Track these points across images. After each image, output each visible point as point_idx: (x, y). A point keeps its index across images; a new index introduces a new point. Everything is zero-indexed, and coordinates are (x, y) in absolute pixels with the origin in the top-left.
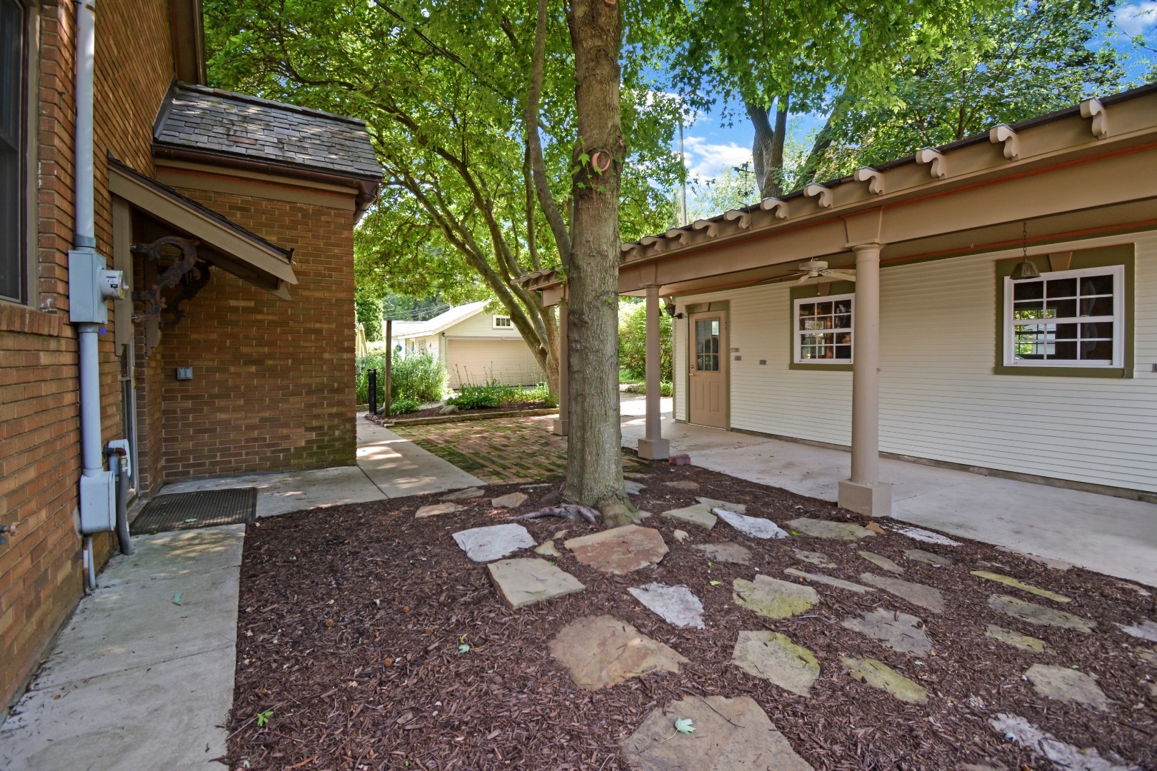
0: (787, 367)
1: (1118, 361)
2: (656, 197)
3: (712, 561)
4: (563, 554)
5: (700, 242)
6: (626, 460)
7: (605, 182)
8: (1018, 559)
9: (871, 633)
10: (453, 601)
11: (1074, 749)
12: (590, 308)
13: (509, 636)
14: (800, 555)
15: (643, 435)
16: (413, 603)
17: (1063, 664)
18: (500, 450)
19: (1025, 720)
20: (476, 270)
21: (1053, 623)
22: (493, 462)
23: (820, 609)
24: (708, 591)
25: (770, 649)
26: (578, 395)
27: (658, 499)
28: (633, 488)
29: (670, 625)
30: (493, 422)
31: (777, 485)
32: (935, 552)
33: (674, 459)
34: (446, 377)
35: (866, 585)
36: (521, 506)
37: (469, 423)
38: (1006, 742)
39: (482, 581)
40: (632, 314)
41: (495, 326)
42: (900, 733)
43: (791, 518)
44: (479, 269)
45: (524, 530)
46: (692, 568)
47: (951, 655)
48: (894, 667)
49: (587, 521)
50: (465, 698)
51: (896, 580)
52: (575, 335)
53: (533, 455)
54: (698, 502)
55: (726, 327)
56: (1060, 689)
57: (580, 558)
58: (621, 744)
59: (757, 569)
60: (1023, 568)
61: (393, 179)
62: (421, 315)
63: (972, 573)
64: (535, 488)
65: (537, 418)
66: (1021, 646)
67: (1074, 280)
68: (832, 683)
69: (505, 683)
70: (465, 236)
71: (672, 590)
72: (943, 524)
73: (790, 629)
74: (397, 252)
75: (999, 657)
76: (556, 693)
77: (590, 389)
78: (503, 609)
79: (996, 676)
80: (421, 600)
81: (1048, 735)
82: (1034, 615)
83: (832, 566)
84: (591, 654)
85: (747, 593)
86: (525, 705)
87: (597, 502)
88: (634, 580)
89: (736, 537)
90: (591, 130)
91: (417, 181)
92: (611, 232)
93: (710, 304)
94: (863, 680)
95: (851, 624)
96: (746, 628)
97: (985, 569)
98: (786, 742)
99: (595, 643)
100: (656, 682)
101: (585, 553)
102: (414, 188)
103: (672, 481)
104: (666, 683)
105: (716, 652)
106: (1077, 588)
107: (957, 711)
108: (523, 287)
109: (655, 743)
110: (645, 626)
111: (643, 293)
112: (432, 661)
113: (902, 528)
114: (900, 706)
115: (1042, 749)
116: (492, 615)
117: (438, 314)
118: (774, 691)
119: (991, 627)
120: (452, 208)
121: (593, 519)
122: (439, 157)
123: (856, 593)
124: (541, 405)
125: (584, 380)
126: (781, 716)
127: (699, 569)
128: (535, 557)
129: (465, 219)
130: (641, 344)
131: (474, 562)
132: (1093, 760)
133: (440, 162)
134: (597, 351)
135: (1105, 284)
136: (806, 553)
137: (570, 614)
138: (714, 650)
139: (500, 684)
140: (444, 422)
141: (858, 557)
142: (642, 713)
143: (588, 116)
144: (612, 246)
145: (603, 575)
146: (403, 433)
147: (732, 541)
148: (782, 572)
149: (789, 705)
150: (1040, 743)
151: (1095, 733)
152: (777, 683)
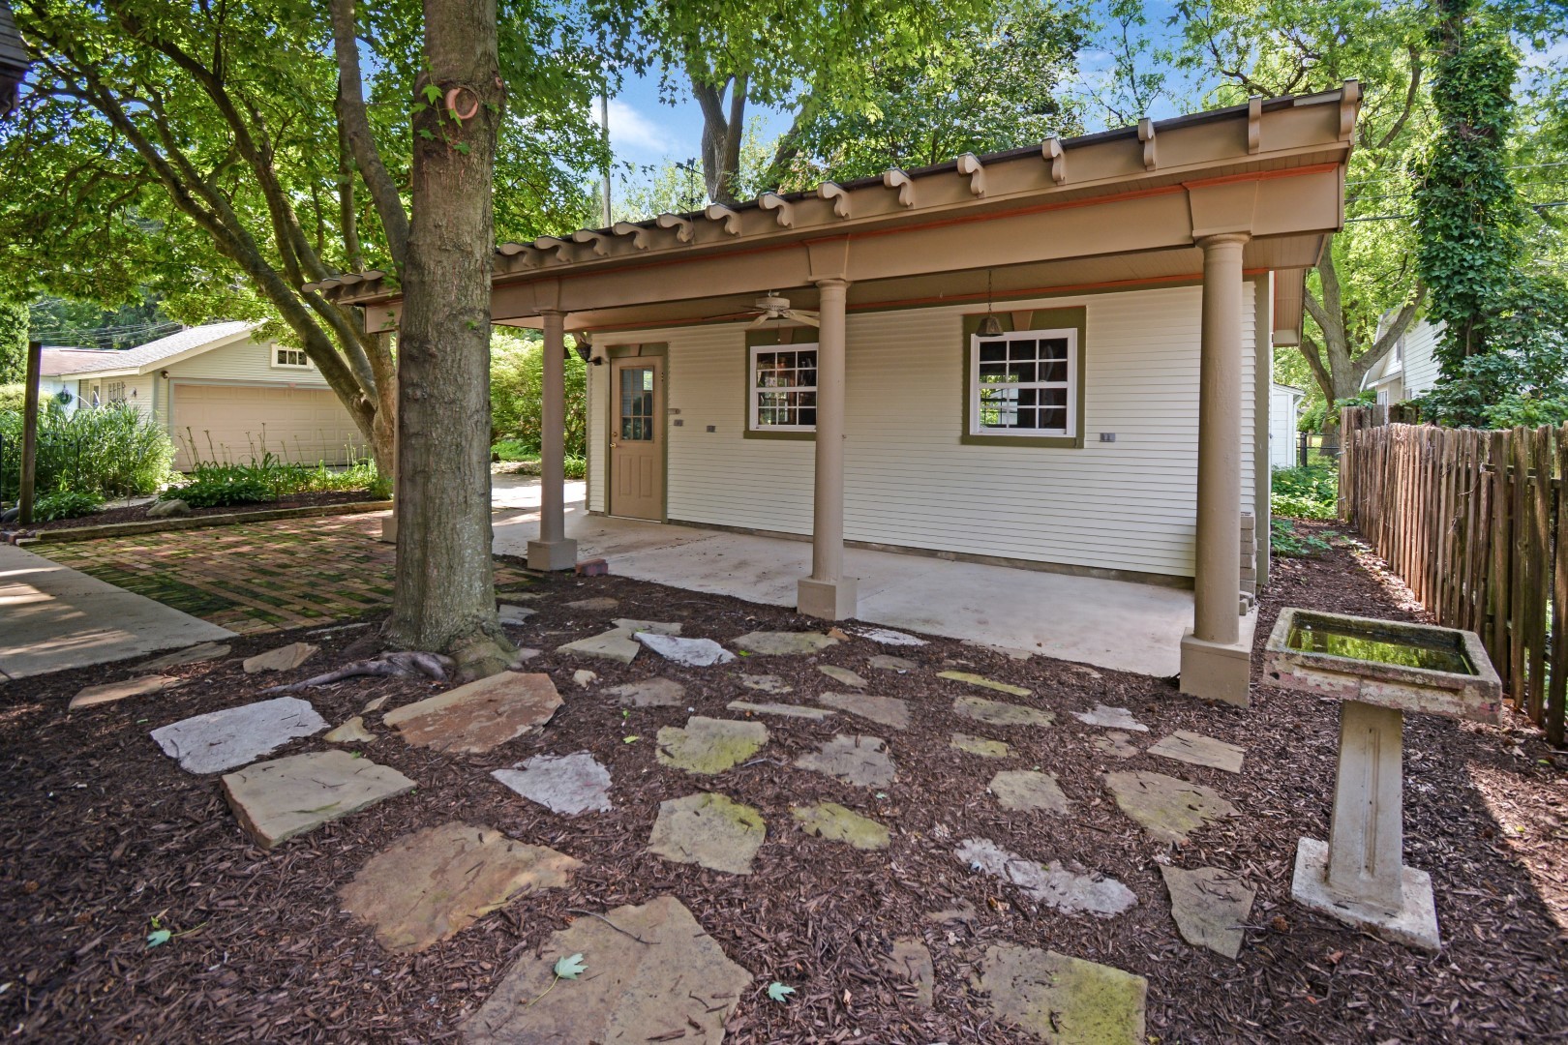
0: (741, 435)
1: (1071, 431)
2: (564, 184)
3: (630, 709)
4: (380, 735)
5: (623, 253)
6: (505, 575)
7: (470, 137)
8: (982, 652)
9: (828, 769)
10: (141, 855)
11: (1039, 865)
12: (440, 333)
13: (258, 897)
14: (748, 681)
15: (536, 535)
16: (47, 875)
17: (1026, 768)
18: (273, 574)
19: (990, 842)
20: (237, 264)
21: (1016, 722)
22: (256, 596)
23: (769, 749)
24: (620, 753)
25: (703, 818)
26: (416, 472)
27: (554, 629)
28: (512, 615)
29: (558, 815)
30: (263, 529)
31: (724, 593)
32: (901, 656)
33: (584, 567)
34: (167, 451)
35: (825, 707)
36: (303, 665)
37: (211, 530)
38: (973, 874)
39: (210, 808)
40: (526, 355)
41: (275, 363)
42: (859, 893)
43: (741, 633)
44: (241, 261)
45: (307, 705)
46: (598, 723)
47: (915, 778)
48: (853, 807)
49: (429, 675)
50: (155, 1028)
51: (858, 696)
52: (415, 376)
53: (340, 577)
54: (614, 626)
55: (662, 379)
56: (1023, 797)
57: (411, 737)
58: (462, 1027)
59: (691, 709)
60: (987, 662)
61: (62, 85)
62: (117, 338)
63: (939, 675)
64: (338, 632)
65: (352, 517)
66: (985, 754)
67: (1033, 342)
68: (780, 847)
69: (245, 980)
70: (214, 201)
71: (564, 761)
72: (910, 621)
73: (731, 784)
74: (62, 218)
75: (963, 772)
76: (346, 973)
77: (437, 463)
78: (250, 851)
79: (961, 794)
80: (67, 865)
81: (1014, 855)
82: (998, 714)
83: (787, 689)
84: (418, 893)
85: (675, 746)
86: (281, 1010)
87: (448, 643)
88: (504, 757)
89: (665, 670)
90: (447, 53)
91: (116, 95)
92: (479, 217)
93: (641, 346)
94: (818, 833)
95: (807, 762)
96: (671, 796)
97: (951, 668)
98: (717, 947)
99: (426, 872)
100: (529, 910)
101: (420, 728)
102: (109, 107)
103: (579, 599)
104: (544, 908)
105: (626, 841)
106: (1037, 678)
107: (921, 847)
108: (328, 297)
109: (521, 1009)
110: (516, 826)
111: (539, 322)
112: (85, 975)
113: (867, 631)
114: (859, 856)
115: (1008, 874)
116: (227, 864)
117: (156, 339)
118: (705, 877)
119: (957, 736)
120: (190, 152)
121: (439, 671)
122: (166, 59)
123: (813, 721)
124: (362, 496)
125: (428, 448)
126: (712, 911)
127: (609, 723)
128: (323, 750)
129: (217, 172)
130: (540, 402)
131: (195, 777)
132: (1057, 875)
133: (168, 71)
134: (453, 402)
135: (1059, 347)
136: (756, 678)
137: (384, 834)
138: (623, 838)
139: (235, 985)
140: (156, 531)
141: (818, 674)
142: (501, 966)
143: (442, 29)
144: (480, 238)
145: (451, 758)
146: (60, 553)
147: (659, 675)
148: (725, 708)
149: (723, 892)
150: (1006, 867)
151: (1058, 842)
152: (709, 865)
